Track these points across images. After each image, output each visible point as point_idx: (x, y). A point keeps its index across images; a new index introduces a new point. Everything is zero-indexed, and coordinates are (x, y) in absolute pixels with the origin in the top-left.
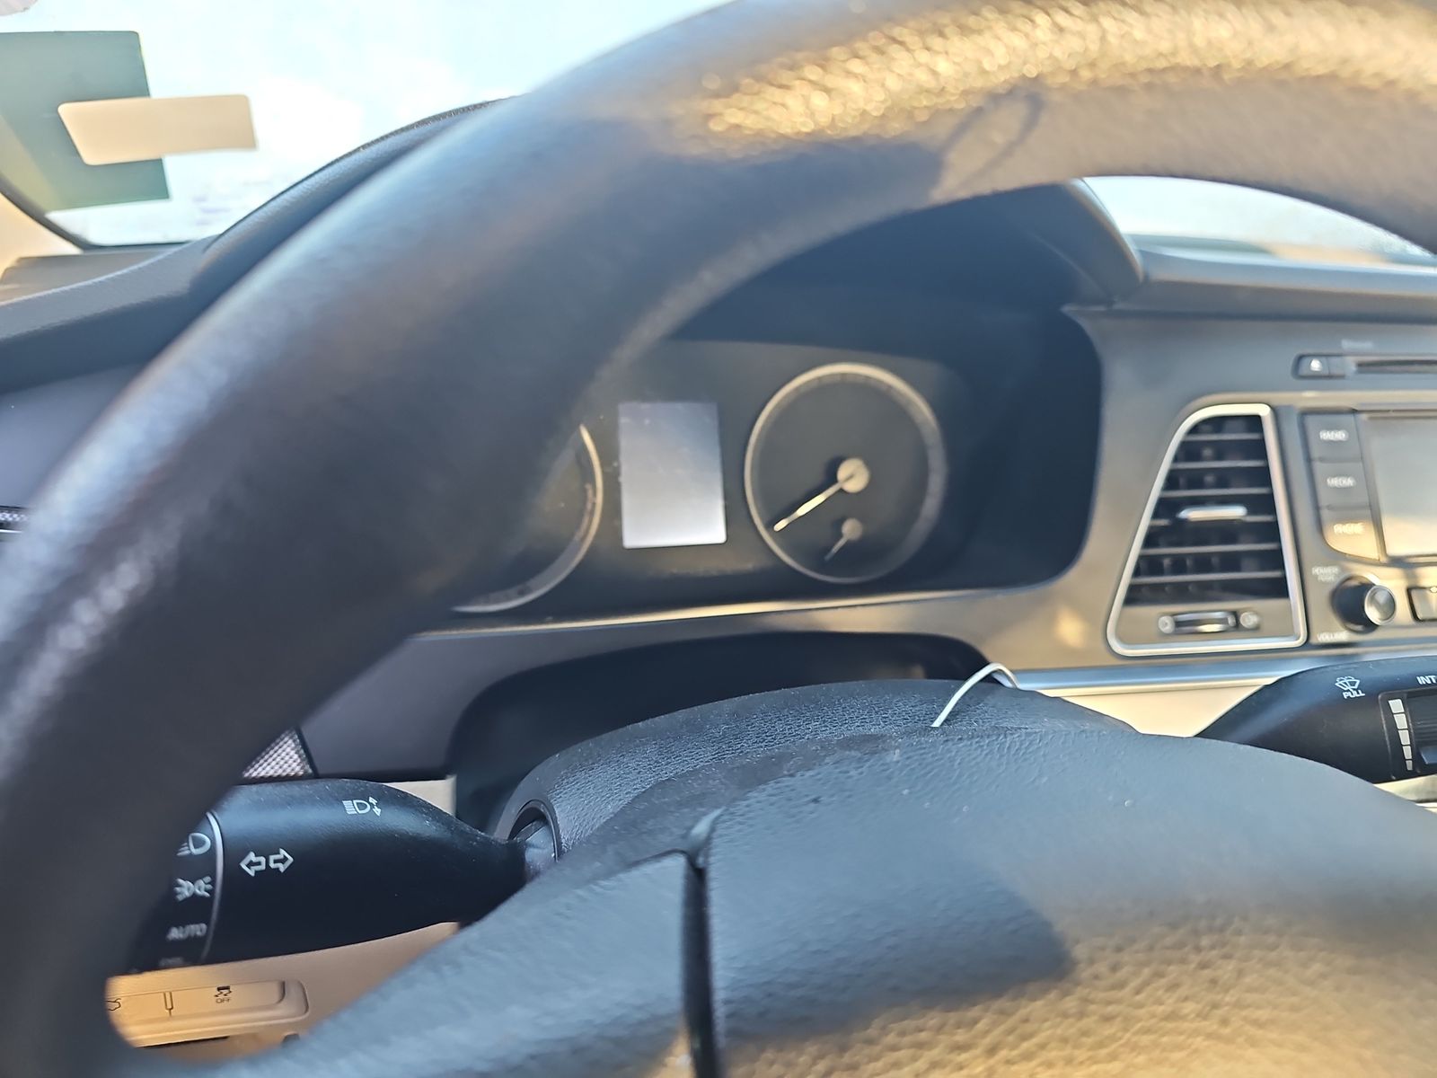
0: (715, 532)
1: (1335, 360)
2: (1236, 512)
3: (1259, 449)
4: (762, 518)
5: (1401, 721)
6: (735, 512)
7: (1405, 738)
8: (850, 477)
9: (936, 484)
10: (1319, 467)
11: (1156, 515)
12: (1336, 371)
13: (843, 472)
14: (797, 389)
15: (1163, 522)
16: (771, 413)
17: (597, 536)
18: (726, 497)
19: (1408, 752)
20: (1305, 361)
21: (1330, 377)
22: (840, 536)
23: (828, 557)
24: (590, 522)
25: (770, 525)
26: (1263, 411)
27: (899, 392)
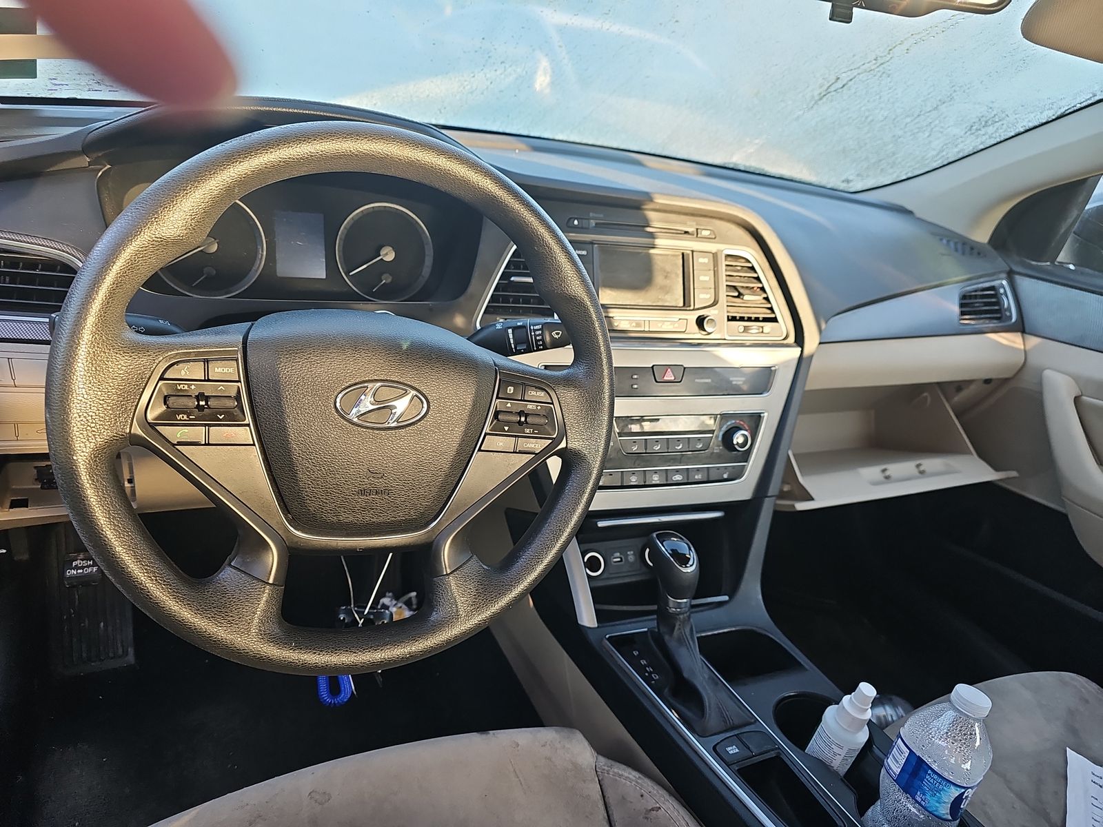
0: (321, 273)
1: (584, 221)
4: (343, 269)
5: (511, 336)
6: (330, 265)
7: (512, 341)
8: (387, 254)
11: (502, 278)
12: (584, 226)
13: (383, 252)
14: (362, 212)
15: (504, 282)
16: (349, 222)
17: (264, 268)
18: (327, 257)
19: (513, 347)
20: (572, 220)
21: (582, 228)
22: (380, 280)
23: (375, 290)
24: (260, 263)
25: (347, 272)
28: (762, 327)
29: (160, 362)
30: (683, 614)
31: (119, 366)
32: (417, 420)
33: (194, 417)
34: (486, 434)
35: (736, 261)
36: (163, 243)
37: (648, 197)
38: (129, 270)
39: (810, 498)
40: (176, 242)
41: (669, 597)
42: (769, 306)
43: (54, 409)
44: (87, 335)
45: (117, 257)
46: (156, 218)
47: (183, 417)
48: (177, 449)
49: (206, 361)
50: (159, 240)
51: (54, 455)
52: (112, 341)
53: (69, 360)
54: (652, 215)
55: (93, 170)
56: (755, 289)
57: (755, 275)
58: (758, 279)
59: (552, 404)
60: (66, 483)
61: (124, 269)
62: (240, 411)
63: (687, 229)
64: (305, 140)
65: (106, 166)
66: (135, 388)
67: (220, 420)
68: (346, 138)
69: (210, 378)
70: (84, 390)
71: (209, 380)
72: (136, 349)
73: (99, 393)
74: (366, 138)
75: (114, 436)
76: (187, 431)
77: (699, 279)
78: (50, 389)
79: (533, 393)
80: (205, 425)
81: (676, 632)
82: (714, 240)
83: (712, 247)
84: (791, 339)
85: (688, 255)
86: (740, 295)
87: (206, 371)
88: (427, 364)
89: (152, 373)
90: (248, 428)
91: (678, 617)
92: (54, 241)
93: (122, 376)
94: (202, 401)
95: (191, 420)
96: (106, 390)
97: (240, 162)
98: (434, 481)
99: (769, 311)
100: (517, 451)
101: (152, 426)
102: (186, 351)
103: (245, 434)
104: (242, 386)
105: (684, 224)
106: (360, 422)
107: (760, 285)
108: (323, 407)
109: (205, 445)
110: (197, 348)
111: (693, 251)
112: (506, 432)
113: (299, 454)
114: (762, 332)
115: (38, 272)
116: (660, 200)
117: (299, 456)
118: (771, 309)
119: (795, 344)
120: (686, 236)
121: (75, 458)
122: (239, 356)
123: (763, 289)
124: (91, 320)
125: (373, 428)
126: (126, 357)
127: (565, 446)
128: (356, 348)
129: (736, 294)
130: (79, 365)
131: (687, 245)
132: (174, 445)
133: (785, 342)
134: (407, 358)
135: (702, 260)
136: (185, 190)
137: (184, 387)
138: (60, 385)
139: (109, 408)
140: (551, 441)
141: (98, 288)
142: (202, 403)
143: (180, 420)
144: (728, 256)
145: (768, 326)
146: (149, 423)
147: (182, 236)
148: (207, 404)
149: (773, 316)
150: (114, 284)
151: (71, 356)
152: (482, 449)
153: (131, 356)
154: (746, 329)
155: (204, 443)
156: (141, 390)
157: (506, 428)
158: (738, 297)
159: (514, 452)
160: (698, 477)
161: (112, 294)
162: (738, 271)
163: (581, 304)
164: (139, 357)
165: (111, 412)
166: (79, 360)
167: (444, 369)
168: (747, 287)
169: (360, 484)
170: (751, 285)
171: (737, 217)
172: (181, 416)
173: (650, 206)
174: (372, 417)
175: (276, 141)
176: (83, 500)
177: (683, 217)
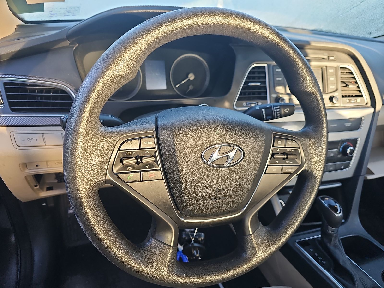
0: (164, 87)
2: (259, 84)
3: (265, 72)
4: (174, 84)
5: (264, 112)
6: (168, 83)
7: (264, 115)
8: (191, 77)
9: (208, 79)
10: (275, 76)
11: (244, 84)
13: (190, 76)
14: (180, 59)
15: (245, 86)
16: (176, 63)
17: (142, 86)
18: (166, 80)
19: (265, 117)
22: (189, 88)
23: (186, 93)
24: (140, 84)
25: (175, 86)
26: (265, 65)
27: (201, 60)
28: (356, 100)
29: (118, 141)
30: (335, 234)
31: (99, 145)
32: (239, 162)
33: (135, 168)
34: (268, 165)
35: (344, 70)
36: (117, 78)
37: (308, 43)
38: (101, 94)
39: (373, 174)
40: (123, 77)
41: (329, 226)
42: (359, 90)
43: (68, 171)
44: (82, 131)
45: (95, 88)
46: (114, 65)
47: (130, 168)
48: (128, 185)
49: (140, 139)
50: (116, 77)
51: (70, 193)
52: (95, 132)
53: (74, 145)
54: (308, 51)
55: (71, 47)
56: (352, 82)
57: (353, 76)
58: (354, 78)
59: (299, 148)
60: (76, 207)
61: (99, 94)
62: (156, 163)
63: (323, 57)
64: (186, 18)
65: (76, 45)
66: (107, 156)
67: (147, 168)
68: (206, 15)
69: (142, 148)
70: (82, 160)
71: (141, 149)
72: (106, 135)
73: (90, 160)
74: (215, 14)
75: (98, 182)
76: (132, 175)
77: (329, 79)
78: (66, 160)
79: (290, 143)
80: (140, 172)
81: (332, 242)
82: (335, 61)
83: (335, 64)
84: (369, 104)
85: (324, 68)
86: (347, 86)
87: (140, 144)
88: (243, 133)
89: (114, 148)
90: (160, 171)
91: (333, 235)
92: (59, 80)
93: (100, 150)
94: (139, 159)
95: (134, 169)
96: (93, 158)
97: (154, 31)
98: (245, 191)
99: (358, 92)
100: (283, 173)
101: (116, 174)
102: (130, 134)
103: (159, 174)
104: (156, 150)
105: (323, 54)
106: (213, 165)
107: (355, 81)
108: (196, 159)
109: (141, 181)
110: (135, 132)
111: (326, 67)
112: (277, 163)
113: (185, 183)
114: (356, 102)
115: (51, 94)
116: (314, 44)
117: (185, 184)
118: (360, 91)
119: (371, 107)
120: (323, 60)
121: (80, 195)
122: (154, 134)
123: (356, 82)
124: (84, 122)
125: (218, 167)
126: (102, 141)
127: (305, 168)
128: (210, 127)
129: (345, 85)
130: (80, 147)
131: (324, 64)
132: (126, 183)
133: (366, 106)
134: (234, 131)
135: (331, 71)
136: (127, 49)
137: (130, 153)
138: (71, 158)
139: (95, 167)
140: (298, 167)
141: (87, 105)
142: (139, 160)
143: (129, 170)
144: (341, 68)
145: (359, 99)
146: (114, 173)
147: (127, 74)
148: (141, 160)
149: (360, 94)
150: (94, 102)
151: (75, 142)
152: (266, 173)
153: (104, 140)
154: (350, 100)
155: (140, 181)
156: (110, 156)
157: (277, 162)
158: (346, 86)
159: (281, 174)
160: (331, 169)
161: (93, 107)
162: (345, 75)
163: (315, 97)
164: (108, 140)
165: (96, 169)
166: (79, 144)
167: (251, 135)
168: (349, 82)
169: (212, 195)
170: (351, 81)
171: (347, 50)
172: (129, 168)
173: (308, 47)
174: (218, 162)
175: (172, 19)
176: (85, 216)
177: (322, 52)
